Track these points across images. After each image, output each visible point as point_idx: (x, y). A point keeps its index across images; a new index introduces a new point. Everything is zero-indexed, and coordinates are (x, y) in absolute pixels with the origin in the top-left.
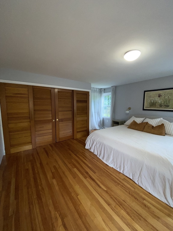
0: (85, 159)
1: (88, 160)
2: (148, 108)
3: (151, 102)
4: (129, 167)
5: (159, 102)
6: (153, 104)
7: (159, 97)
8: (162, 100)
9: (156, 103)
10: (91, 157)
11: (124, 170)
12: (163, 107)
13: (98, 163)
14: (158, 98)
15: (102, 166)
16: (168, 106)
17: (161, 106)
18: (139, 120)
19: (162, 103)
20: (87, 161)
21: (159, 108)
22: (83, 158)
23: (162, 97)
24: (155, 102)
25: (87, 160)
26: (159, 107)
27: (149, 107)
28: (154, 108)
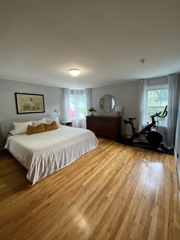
3: (25, 105)
6: (27, 107)
8: (34, 104)
14: (30, 101)
16: (39, 109)
17: (34, 109)
21: (33, 111)
23: (34, 101)
27: (23, 110)
28: (28, 111)
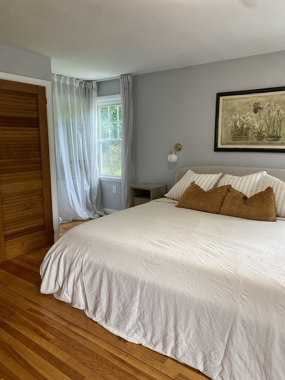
0: (42, 336)
1: (53, 337)
2: (228, 144)
3: (236, 126)
4: (191, 336)
5: (257, 126)
6: (240, 133)
7: (256, 111)
8: (262, 122)
9: (248, 129)
10: (64, 323)
11: (176, 346)
12: (265, 141)
13: (89, 337)
14: (253, 114)
15: (104, 346)
16: (278, 138)
17: (260, 137)
18: (206, 182)
19: (264, 129)
20: (48, 339)
21: (257, 144)
22: (35, 330)
23: (264, 113)
24: (245, 126)
25: (48, 335)
26: (255, 140)
27: (231, 141)
28: (242, 144)
